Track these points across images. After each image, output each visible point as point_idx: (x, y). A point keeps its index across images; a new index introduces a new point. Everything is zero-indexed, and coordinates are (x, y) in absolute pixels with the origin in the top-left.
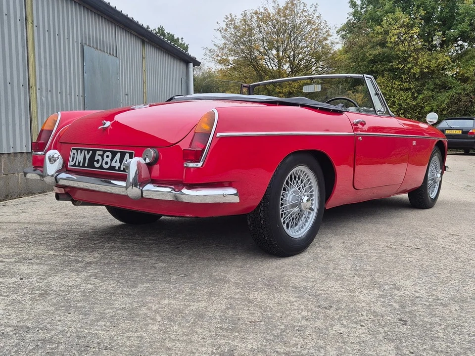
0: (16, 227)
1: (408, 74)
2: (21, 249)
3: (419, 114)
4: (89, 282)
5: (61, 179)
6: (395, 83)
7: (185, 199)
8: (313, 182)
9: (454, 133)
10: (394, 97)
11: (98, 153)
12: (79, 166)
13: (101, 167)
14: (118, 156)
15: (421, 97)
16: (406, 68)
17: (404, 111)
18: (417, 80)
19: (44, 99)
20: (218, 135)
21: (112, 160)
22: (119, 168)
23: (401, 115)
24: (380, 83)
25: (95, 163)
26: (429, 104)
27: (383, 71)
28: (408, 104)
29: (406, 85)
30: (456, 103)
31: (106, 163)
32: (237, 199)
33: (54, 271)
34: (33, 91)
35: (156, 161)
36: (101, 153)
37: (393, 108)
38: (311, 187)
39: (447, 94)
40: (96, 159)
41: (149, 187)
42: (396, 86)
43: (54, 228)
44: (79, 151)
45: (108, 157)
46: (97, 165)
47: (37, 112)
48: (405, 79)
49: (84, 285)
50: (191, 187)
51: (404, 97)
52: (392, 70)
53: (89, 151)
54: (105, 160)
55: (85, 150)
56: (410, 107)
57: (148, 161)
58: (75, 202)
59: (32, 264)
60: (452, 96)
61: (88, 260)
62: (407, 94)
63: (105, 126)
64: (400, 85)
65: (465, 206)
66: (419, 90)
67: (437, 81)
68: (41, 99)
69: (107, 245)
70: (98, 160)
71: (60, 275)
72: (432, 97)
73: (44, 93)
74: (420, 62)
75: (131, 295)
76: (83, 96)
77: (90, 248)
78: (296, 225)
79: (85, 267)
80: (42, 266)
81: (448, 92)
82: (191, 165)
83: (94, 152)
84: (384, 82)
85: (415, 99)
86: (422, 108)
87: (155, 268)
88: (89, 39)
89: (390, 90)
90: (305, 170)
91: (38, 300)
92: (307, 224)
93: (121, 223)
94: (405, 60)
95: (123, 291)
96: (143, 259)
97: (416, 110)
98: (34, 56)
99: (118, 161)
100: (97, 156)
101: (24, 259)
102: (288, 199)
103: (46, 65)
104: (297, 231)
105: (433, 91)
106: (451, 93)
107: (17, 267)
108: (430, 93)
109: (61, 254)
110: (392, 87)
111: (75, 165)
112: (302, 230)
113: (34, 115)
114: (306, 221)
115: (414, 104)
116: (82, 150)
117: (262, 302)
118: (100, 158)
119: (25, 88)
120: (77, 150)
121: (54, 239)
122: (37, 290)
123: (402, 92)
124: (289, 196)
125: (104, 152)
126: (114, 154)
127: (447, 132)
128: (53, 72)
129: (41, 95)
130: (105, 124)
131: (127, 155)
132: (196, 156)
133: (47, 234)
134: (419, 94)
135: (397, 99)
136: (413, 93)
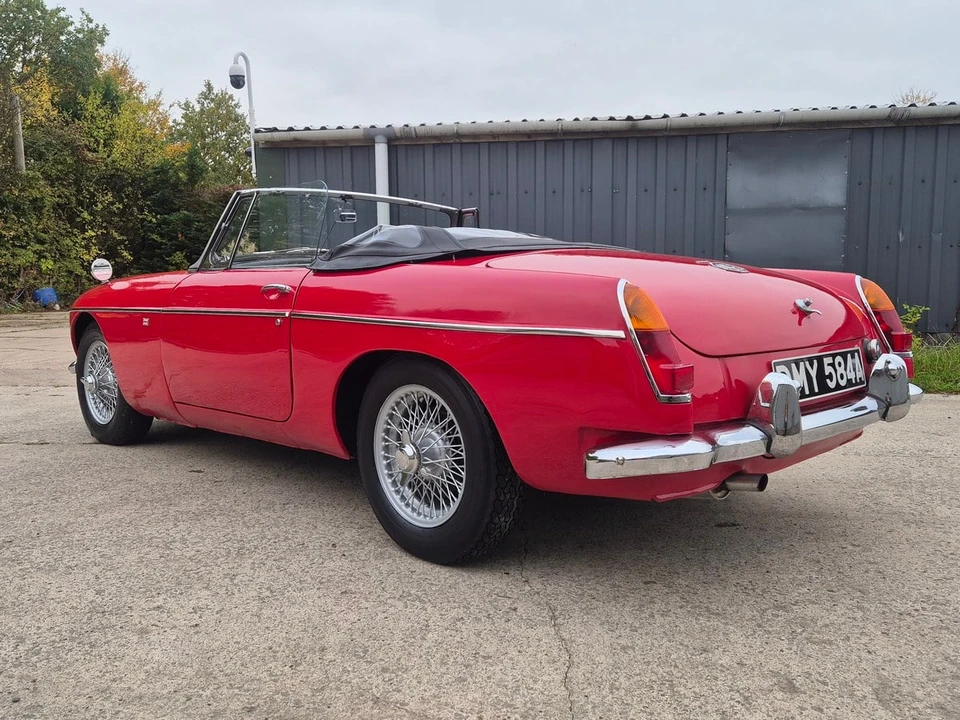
11: (826, 360)
13: (838, 387)
14: (850, 362)
21: (846, 369)
31: (842, 376)
36: (831, 359)
46: (832, 384)
54: (839, 371)
55: (804, 360)
70: (830, 373)
100: (826, 367)
118: (831, 369)
120: (788, 364)
125: (834, 356)
126: (845, 358)
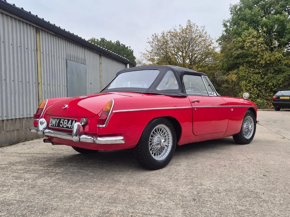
0: (27, 156)
1: (258, 64)
2: (28, 166)
3: (266, 87)
4: (55, 182)
5: (46, 132)
6: (250, 70)
7: (97, 142)
8: (169, 132)
9: (285, 98)
10: (250, 78)
11: (62, 120)
12: (53, 126)
13: (63, 127)
14: (70, 122)
15: (266, 77)
16: (257, 61)
17: (257, 86)
18: (264, 67)
19: (46, 89)
20: (114, 112)
21: (67, 123)
22: (71, 127)
23: (255, 88)
24: (242, 70)
25: (60, 125)
26: (271, 81)
27: (243, 63)
28: (259, 81)
29: (257, 71)
30: (288, 81)
31: (65, 125)
32: (123, 142)
33: (40, 176)
34: (40, 86)
35: (86, 124)
36: (63, 120)
37: (250, 84)
38: (168, 135)
39: (282, 76)
40: (61, 123)
41: (83, 136)
42: (251, 71)
43: (46, 156)
44: (54, 119)
45: (66, 122)
46: (61, 126)
47: (42, 96)
48: (257, 67)
49: (52, 183)
50: (101, 136)
51: (256, 77)
52: (248, 62)
53: (58, 119)
54: (65, 124)
55: (56, 118)
56: (260, 83)
57: (83, 124)
58: (53, 143)
59: (31, 173)
60: (285, 77)
61: (57, 171)
62: (258, 76)
63: (65, 107)
64: (253, 71)
65: (269, 143)
66: (265, 73)
67: (276, 68)
68: (44, 89)
69: (69, 164)
70: (62, 123)
71: (42, 179)
72: (273, 77)
73: (46, 86)
74: (265, 57)
75: (72, 188)
76: (67, 86)
77: (60, 166)
78: (160, 154)
79: (55, 175)
80: (35, 175)
81: (282, 74)
82: (101, 126)
83: (60, 119)
84: (244, 69)
85: (262, 78)
86: (267, 83)
87: (88, 175)
88: (70, 56)
89: (248, 74)
90: (164, 126)
91: (30, 190)
92: (166, 153)
93: (79, 153)
94: (256, 56)
95: (69, 186)
96: (84, 171)
97: (264, 85)
98: (41, 68)
99: (70, 124)
100: (61, 121)
101: (28, 171)
102: (154, 141)
103: (47, 72)
104: (161, 157)
105: (273, 74)
106: (284, 75)
107: (24, 175)
108: (272, 75)
109: (46, 169)
110: (249, 72)
111: (52, 126)
112: (163, 156)
113: (40, 97)
114: (166, 152)
115: (262, 81)
116: (55, 118)
117: (132, 191)
118: (62, 122)
119: (36, 84)
120: (53, 118)
121: (44, 161)
122: (31, 185)
123: (255, 75)
124: (156, 140)
125: (65, 119)
126: (69, 121)
127: (281, 98)
128: (51, 75)
129: (44, 87)
130: (65, 106)
131: (74, 121)
132: (103, 122)
133: (42, 159)
134: (265, 76)
135: (252, 79)
136: (261, 75)
